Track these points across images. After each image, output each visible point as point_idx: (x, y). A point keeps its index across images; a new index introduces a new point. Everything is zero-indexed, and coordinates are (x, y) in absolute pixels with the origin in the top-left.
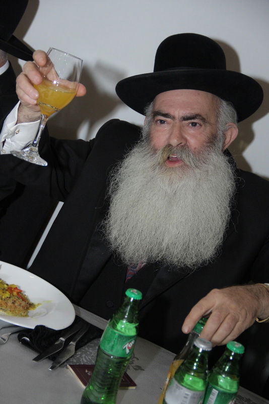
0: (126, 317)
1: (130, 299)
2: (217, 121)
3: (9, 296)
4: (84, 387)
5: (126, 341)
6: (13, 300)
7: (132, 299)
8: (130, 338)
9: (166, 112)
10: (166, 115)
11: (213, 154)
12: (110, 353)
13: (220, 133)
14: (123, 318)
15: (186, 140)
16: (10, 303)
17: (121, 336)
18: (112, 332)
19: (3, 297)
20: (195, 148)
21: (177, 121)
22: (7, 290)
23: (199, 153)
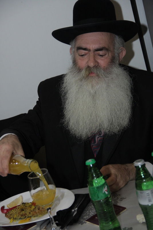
0: (94, 176)
1: (90, 166)
2: (114, 48)
3: (34, 208)
4: (98, 226)
5: (102, 188)
6: (38, 208)
7: (91, 165)
8: (103, 186)
9: (85, 47)
10: (85, 49)
11: (114, 68)
12: (99, 199)
13: (116, 55)
14: (93, 178)
15: (98, 63)
16: (37, 211)
17: (98, 188)
18: (92, 188)
19: (32, 210)
20: (104, 67)
21: (92, 52)
22: (32, 205)
23: (107, 69)
